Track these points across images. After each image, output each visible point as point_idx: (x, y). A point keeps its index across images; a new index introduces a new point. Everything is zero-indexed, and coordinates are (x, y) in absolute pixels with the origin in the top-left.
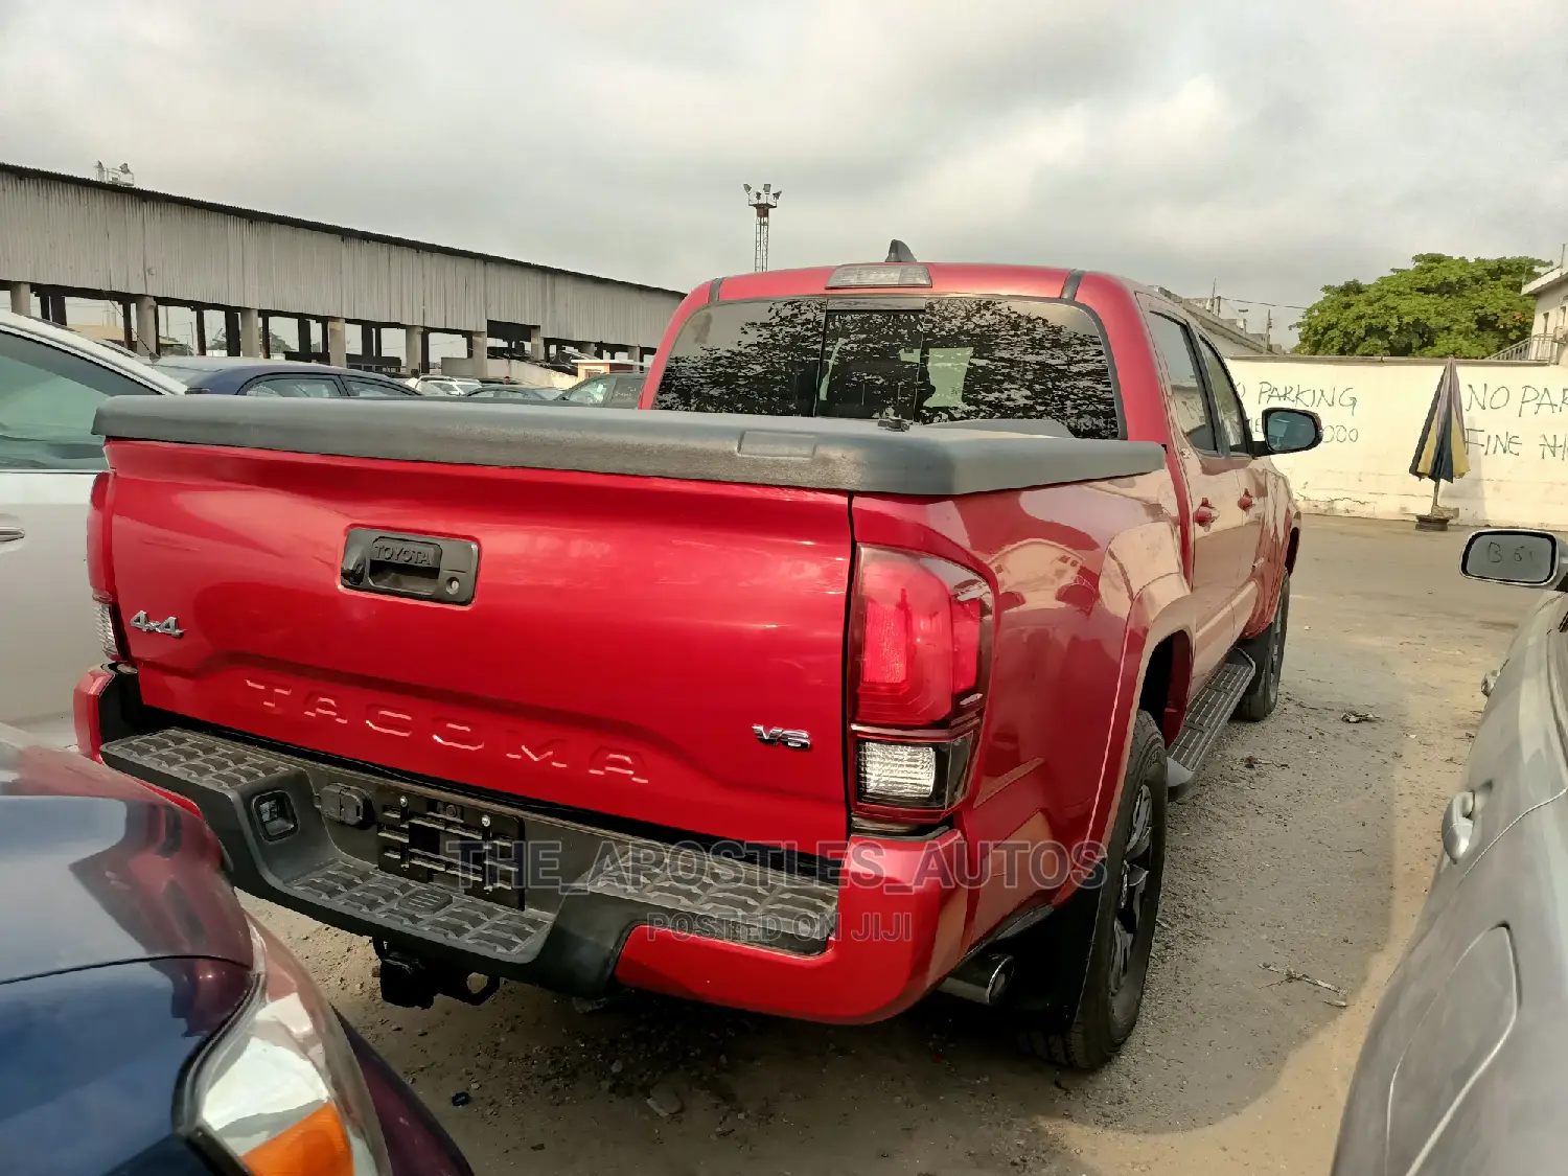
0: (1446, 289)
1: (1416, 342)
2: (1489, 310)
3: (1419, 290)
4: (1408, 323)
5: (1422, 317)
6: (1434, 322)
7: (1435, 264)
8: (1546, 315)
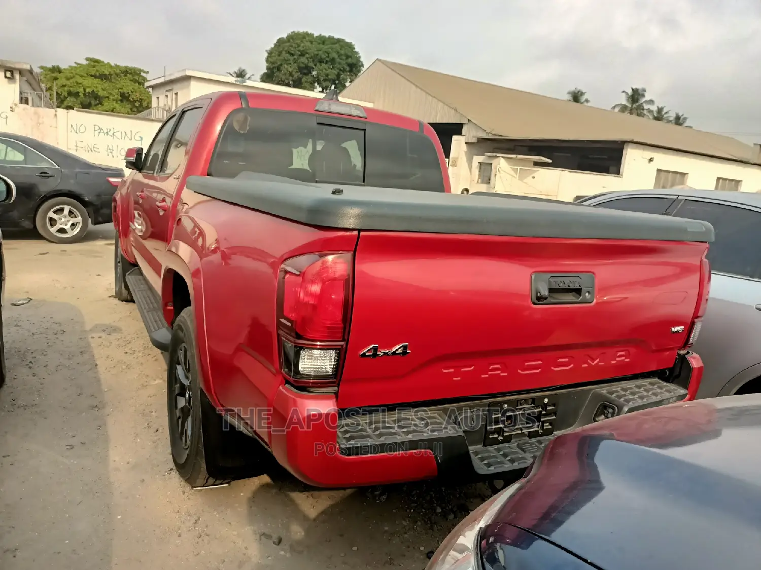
0: (103, 77)
1: (93, 102)
2: (125, 90)
3: (92, 76)
4: (89, 93)
5: (95, 90)
6: (101, 93)
7: (96, 64)
8: (158, 98)
